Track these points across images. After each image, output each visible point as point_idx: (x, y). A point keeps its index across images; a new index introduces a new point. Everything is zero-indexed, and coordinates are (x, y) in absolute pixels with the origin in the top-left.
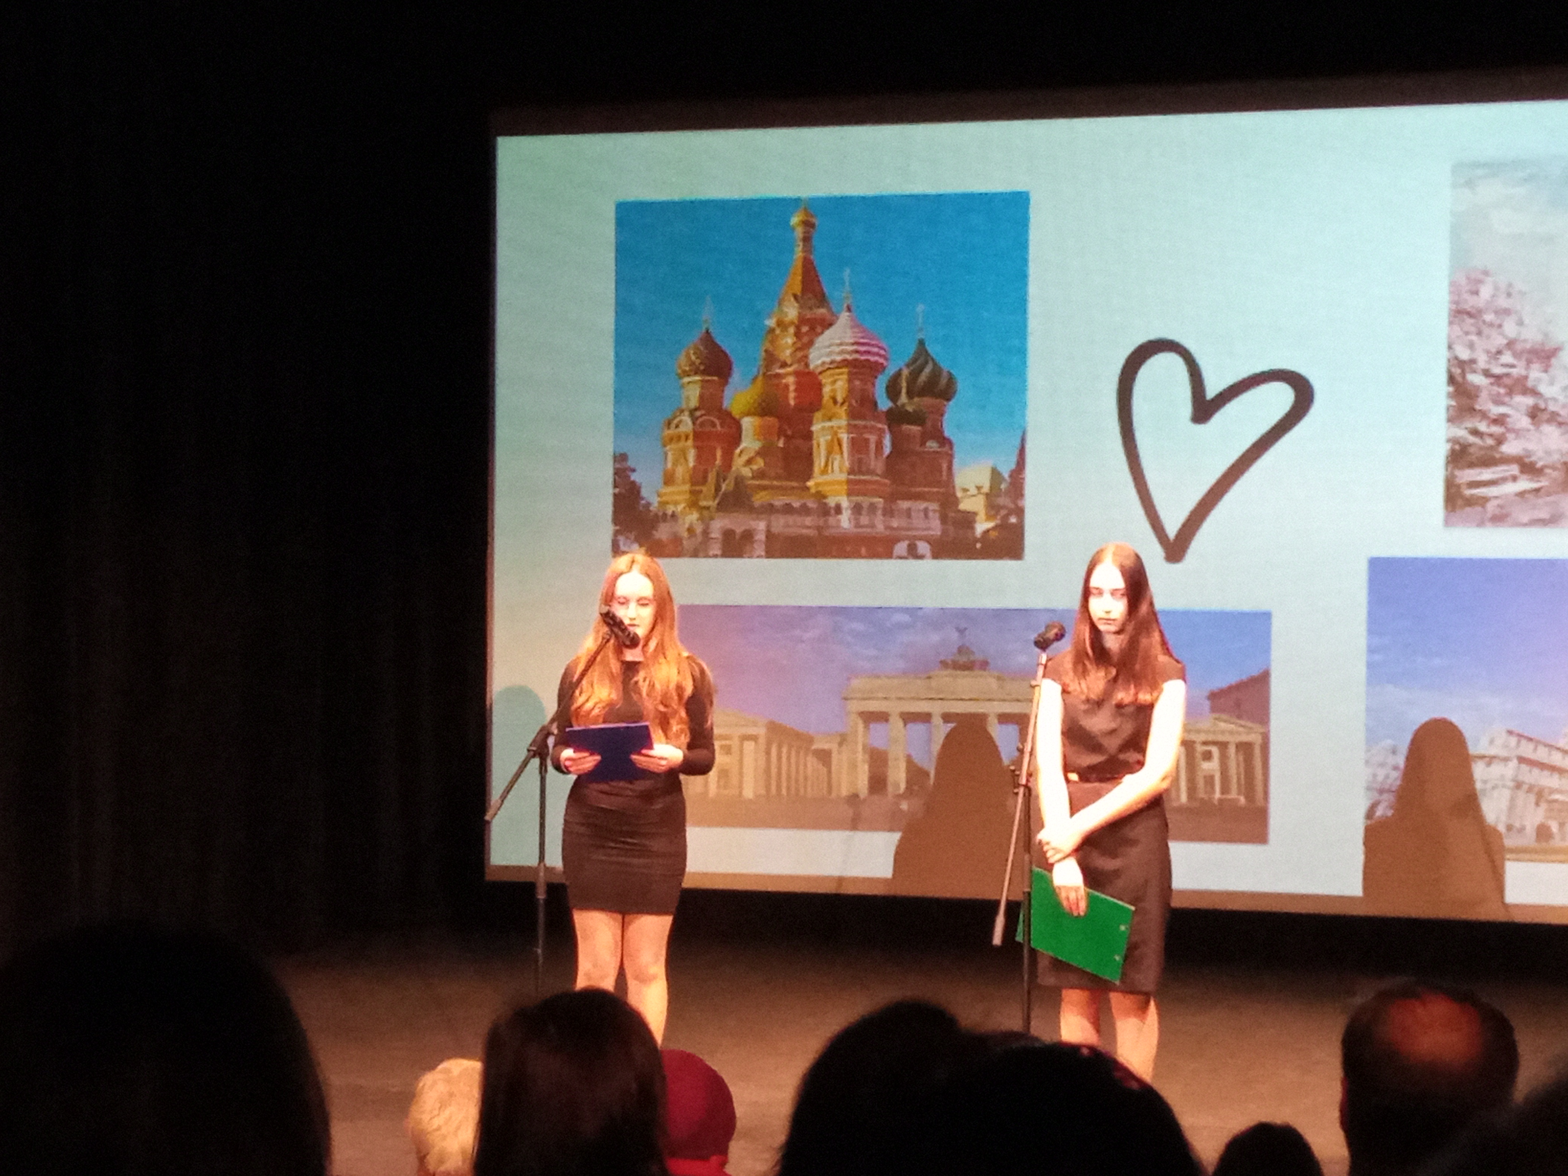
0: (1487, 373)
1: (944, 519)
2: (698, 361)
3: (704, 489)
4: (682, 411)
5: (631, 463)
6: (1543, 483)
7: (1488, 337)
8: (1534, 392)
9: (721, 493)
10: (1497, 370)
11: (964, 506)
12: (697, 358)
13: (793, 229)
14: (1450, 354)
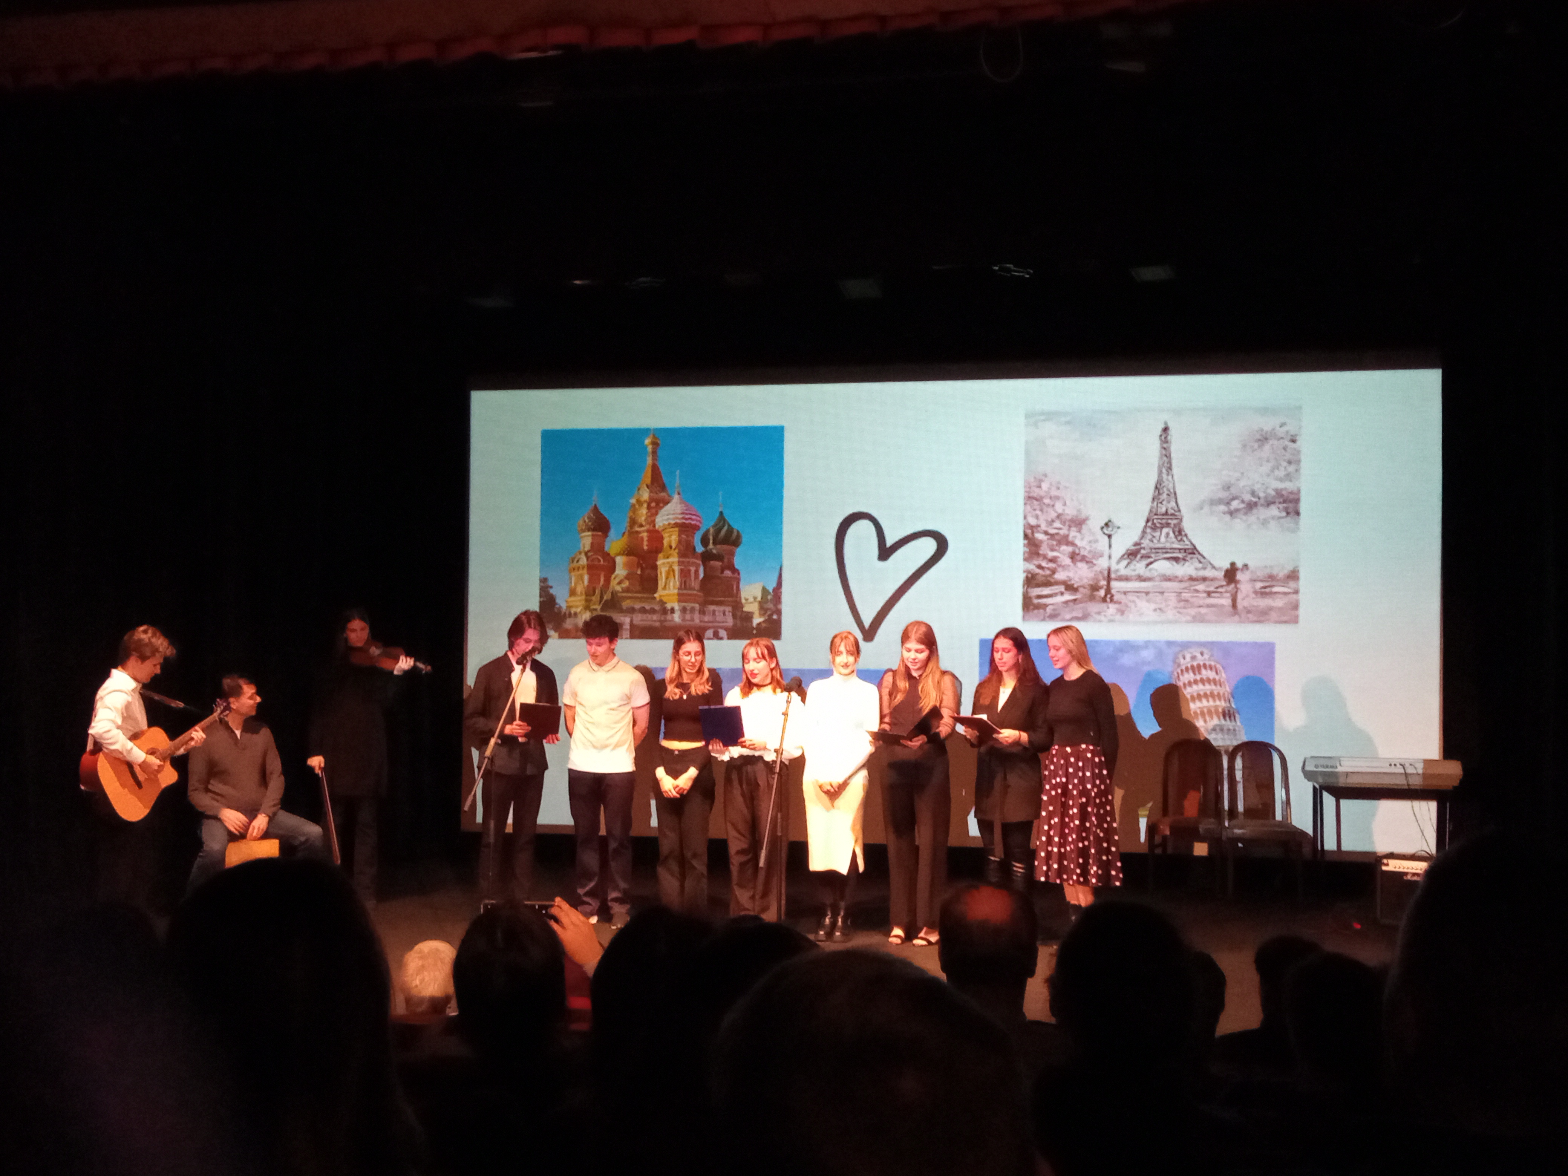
0: (1046, 533)
1: (734, 616)
2: (590, 524)
3: (594, 598)
4: (580, 553)
5: (550, 583)
6: (1078, 596)
7: (1047, 512)
8: (1073, 544)
9: (604, 601)
10: (1052, 531)
11: (746, 609)
12: (590, 521)
13: (646, 447)
14: (1025, 521)
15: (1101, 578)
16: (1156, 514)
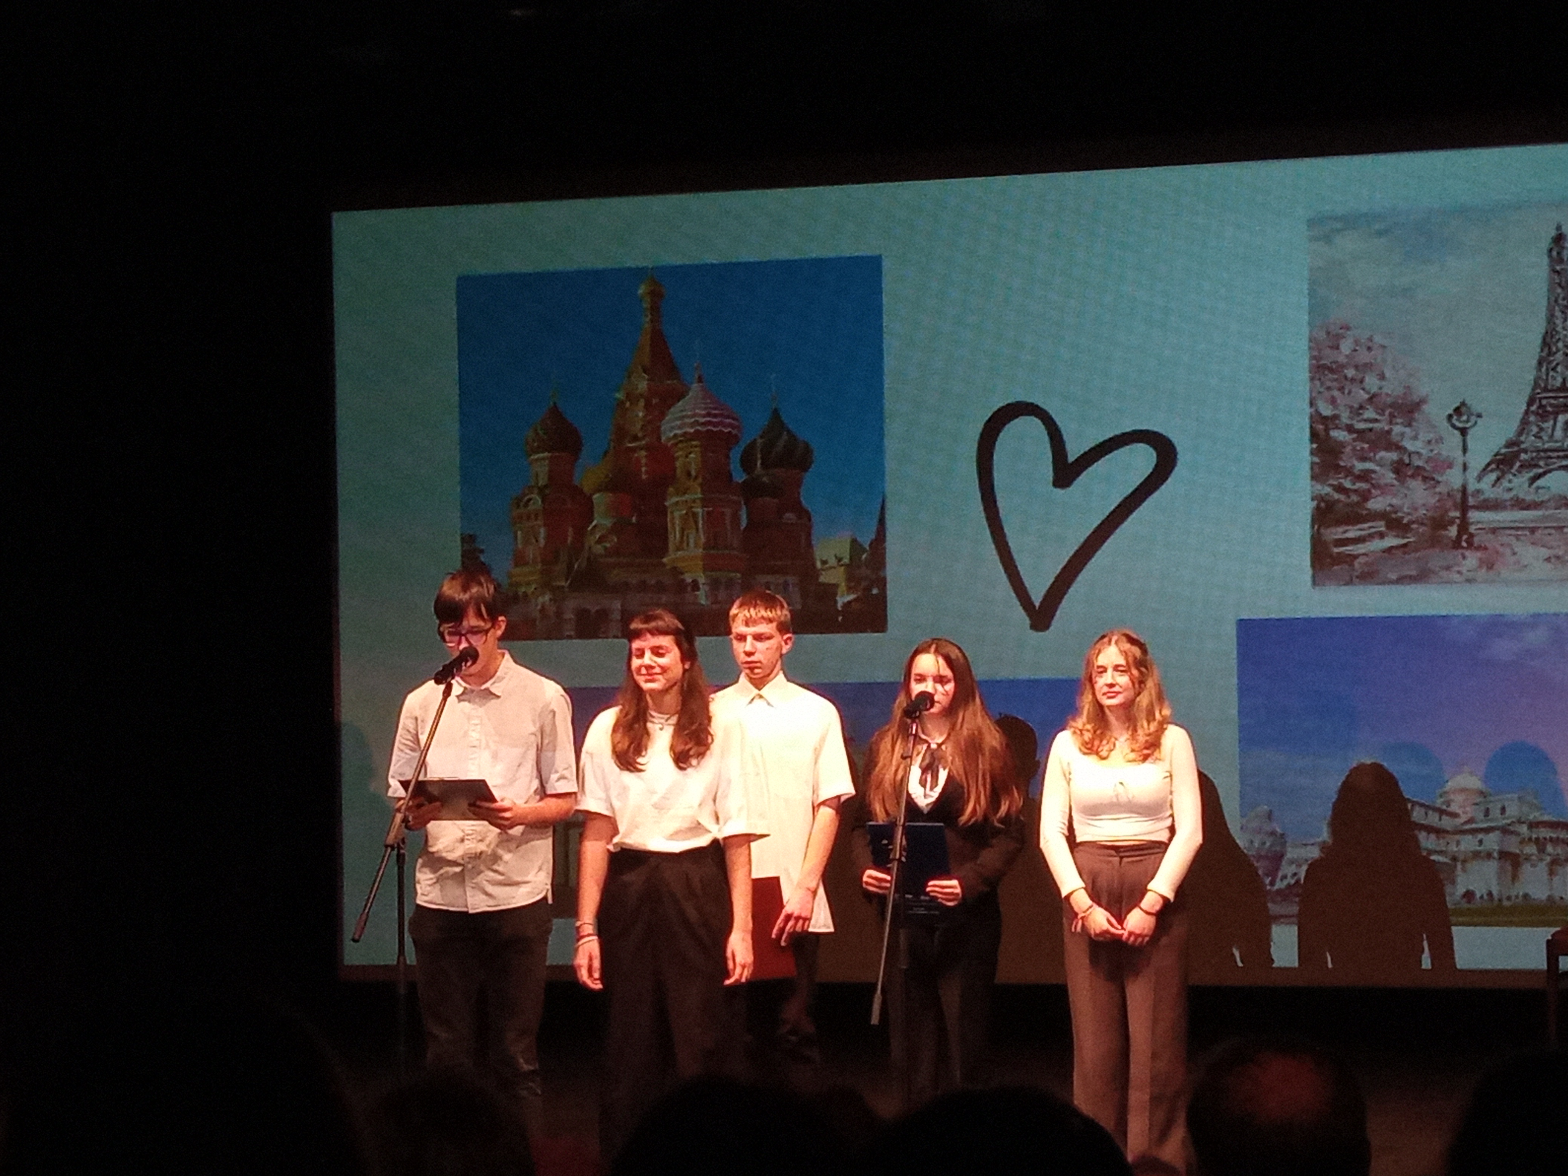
0: (1350, 429)
1: (804, 593)
2: (546, 438)
3: (556, 569)
4: (531, 488)
5: (480, 544)
6: (1410, 538)
7: (1349, 393)
8: (1399, 448)
9: (574, 572)
10: (1362, 426)
11: (825, 578)
12: (546, 434)
13: (640, 299)
14: (1313, 410)
15: (1449, 504)
16: (1545, 390)
